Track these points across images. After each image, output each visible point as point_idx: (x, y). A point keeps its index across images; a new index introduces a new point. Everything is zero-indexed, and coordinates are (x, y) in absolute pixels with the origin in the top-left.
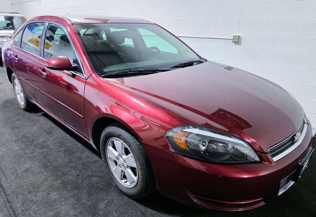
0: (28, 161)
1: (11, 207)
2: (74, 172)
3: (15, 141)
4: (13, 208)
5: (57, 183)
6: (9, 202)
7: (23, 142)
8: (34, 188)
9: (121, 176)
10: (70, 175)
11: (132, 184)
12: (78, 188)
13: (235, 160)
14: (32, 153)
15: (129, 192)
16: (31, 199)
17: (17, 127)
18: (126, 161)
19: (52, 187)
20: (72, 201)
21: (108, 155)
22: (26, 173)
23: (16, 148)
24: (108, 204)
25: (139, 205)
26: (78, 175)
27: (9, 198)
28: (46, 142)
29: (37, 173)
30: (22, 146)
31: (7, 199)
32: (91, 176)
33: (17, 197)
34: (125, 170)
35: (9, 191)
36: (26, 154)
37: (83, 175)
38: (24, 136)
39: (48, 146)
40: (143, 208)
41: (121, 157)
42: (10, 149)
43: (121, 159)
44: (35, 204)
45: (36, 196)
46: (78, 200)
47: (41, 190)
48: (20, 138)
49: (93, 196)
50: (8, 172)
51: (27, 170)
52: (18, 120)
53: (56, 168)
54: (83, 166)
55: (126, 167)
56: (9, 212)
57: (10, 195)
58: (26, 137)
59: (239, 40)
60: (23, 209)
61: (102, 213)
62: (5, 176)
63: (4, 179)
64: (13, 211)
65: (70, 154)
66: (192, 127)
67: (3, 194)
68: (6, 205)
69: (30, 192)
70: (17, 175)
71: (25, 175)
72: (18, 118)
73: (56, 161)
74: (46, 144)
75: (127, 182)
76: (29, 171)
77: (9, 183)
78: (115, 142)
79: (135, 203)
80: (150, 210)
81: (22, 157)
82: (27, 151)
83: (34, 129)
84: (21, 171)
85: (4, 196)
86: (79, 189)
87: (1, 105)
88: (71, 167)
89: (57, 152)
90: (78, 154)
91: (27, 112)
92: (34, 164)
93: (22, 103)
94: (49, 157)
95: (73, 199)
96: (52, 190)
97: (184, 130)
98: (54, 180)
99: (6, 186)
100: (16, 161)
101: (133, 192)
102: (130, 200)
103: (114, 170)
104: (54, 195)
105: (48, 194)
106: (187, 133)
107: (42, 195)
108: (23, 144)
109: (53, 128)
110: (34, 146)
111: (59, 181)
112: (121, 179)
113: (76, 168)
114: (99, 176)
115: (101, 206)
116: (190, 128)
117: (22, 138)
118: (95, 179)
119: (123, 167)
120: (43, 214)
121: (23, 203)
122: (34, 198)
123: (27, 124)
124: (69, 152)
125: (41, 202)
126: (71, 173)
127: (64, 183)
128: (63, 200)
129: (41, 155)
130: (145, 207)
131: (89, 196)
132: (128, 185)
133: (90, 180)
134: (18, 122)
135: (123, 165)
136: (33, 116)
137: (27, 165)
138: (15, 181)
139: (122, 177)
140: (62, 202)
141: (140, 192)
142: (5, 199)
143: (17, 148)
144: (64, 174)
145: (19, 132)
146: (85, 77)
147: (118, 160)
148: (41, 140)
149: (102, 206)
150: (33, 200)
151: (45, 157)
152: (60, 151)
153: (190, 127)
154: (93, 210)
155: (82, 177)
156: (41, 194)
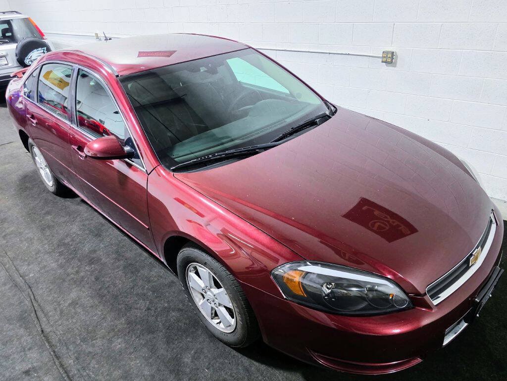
0: (74, 286)
1: (62, 365)
2: (142, 304)
3: (50, 253)
4: (65, 366)
5: (121, 323)
6: (58, 358)
7: (61, 254)
8: (89, 334)
9: (212, 314)
10: (137, 309)
11: (229, 328)
12: (151, 330)
14: (77, 272)
15: (225, 338)
16: (87, 351)
17: (49, 227)
18: (216, 296)
19: (113, 330)
20: (145, 352)
21: (190, 283)
22: (74, 308)
23: (53, 264)
24: (196, 355)
25: (240, 355)
26: (149, 309)
27: (56, 350)
28: (95, 251)
29: (90, 307)
30: (60, 261)
31: (54, 352)
32: (167, 310)
33: (68, 348)
34: (216, 308)
35: (54, 339)
36: (68, 275)
37: (156, 309)
38: (61, 243)
39: (99, 260)
40: (246, 361)
41: (209, 289)
42: (45, 267)
43: (209, 293)
44: (93, 358)
45: (93, 346)
46: (153, 350)
47: (99, 336)
48: (56, 246)
49: (174, 344)
50: (48, 308)
51: (74, 304)
52: (48, 213)
53: (116, 297)
54: (154, 292)
55: (218, 305)
56: (60, 373)
57: (56, 346)
58: (64, 244)
59: (393, 59)
60: (79, 367)
61: (188, 370)
62: (46, 315)
63: (44, 319)
64: (66, 372)
65: (132, 273)
66: (310, 263)
67: (47, 344)
68: (55, 363)
69: (84, 340)
70: (62, 312)
71: (73, 311)
72: (47, 209)
73: (114, 285)
74: (94, 255)
75: (220, 322)
76: (77, 304)
77: (52, 326)
78: (200, 269)
79: (234, 352)
80: (257, 364)
81: (64, 280)
82: (70, 270)
83: (75, 228)
84: (67, 305)
85: (48, 347)
86: (153, 333)
87: (17, 186)
88: (137, 295)
89: (114, 269)
90: (145, 272)
91: (58, 198)
92: (83, 292)
93: (50, 184)
94: (103, 279)
95: (146, 349)
96: (115, 336)
97: (299, 269)
98: (116, 319)
99: (48, 330)
100: (56, 287)
101: (232, 339)
102: (228, 349)
103: (200, 304)
104: (118, 344)
105: (110, 341)
106: (304, 273)
107: (101, 344)
108: (62, 257)
109: (103, 225)
110: (79, 261)
111: (123, 320)
112: (212, 319)
113: (144, 296)
114: (180, 310)
115: (186, 360)
116: (307, 265)
117: (58, 246)
118: (173, 314)
119: (213, 303)
120: (108, 375)
121: (77, 359)
122: (90, 349)
123: (62, 219)
124: (131, 268)
125: (101, 356)
126: (139, 305)
127: (129, 323)
128: (132, 350)
129: (91, 275)
130: (249, 360)
131: (168, 343)
132: (223, 328)
133: (167, 316)
134: (49, 217)
135: (213, 301)
136: (70, 203)
137: (73, 295)
138: (60, 322)
139: (213, 315)
140: (131, 353)
141: (241, 342)
142: (52, 353)
143: (54, 265)
144: (129, 308)
145: (53, 236)
146: (146, 171)
147: (206, 293)
148: (87, 248)
149: (187, 359)
150: (90, 352)
151: (97, 279)
152: (118, 268)
153: (308, 263)
154: (175, 366)
155: (155, 312)
156: (99, 342)
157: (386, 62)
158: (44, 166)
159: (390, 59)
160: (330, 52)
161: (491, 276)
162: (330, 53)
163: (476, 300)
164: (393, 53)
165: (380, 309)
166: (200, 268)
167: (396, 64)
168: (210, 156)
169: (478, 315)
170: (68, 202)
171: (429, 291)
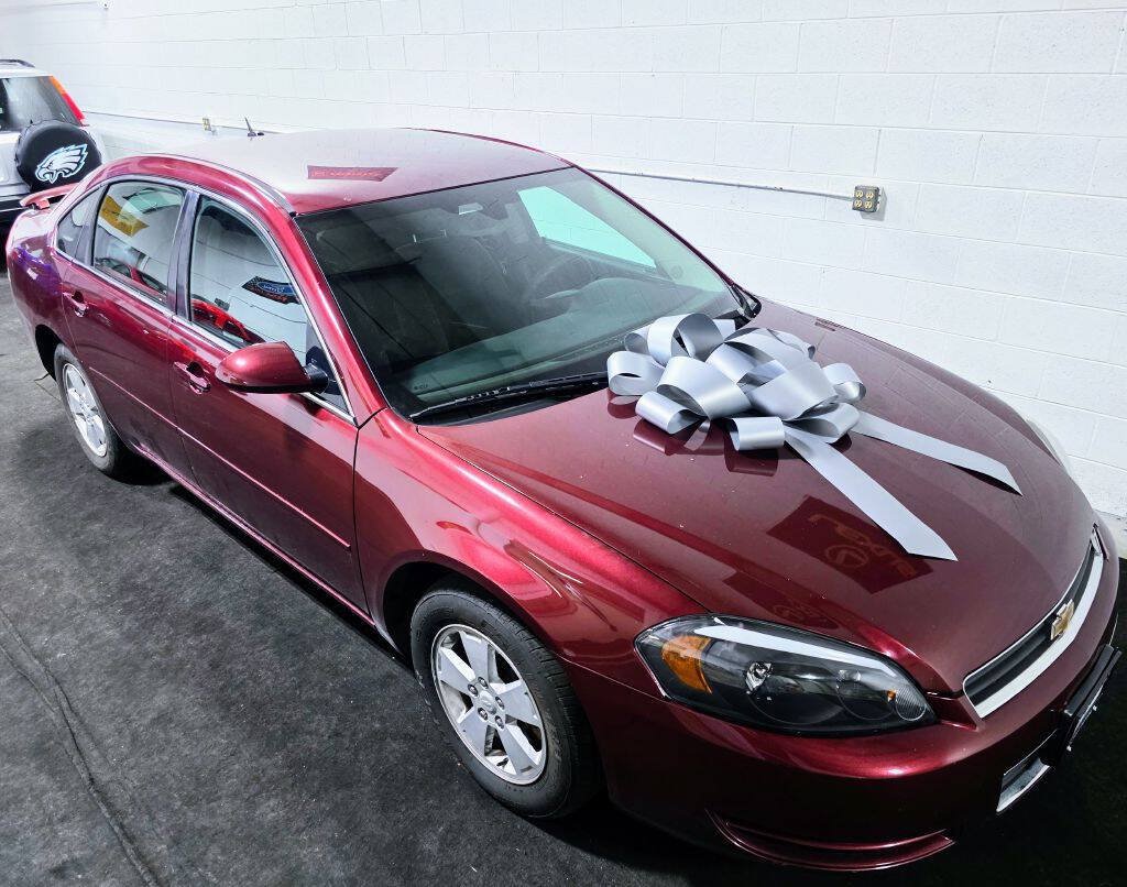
0: (161, 681)
1: (140, 856)
2: (322, 724)
3: (100, 606)
4: (148, 859)
5: (274, 764)
6: (131, 839)
7: (128, 609)
8: (202, 788)
9: (487, 743)
10: (310, 733)
11: (527, 773)
12: (343, 779)
13: (858, 722)
14: (168, 650)
15: (516, 798)
16: (197, 825)
17: (97, 549)
18: (504, 700)
19: (258, 779)
20: (330, 827)
21: (439, 673)
22: (165, 730)
23: (111, 632)
24: (450, 837)
25: (548, 838)
26: (337, 734)
27: (126, 822)
28: (206, 605)
29: (201, 728)
30: (126, 625)
31: (122, 827)
32: (379, 737)
33: (152, 819)
34: (499, 728)
35: (121, 799)
36: (147, 656)
37: (354, 734)
38: (127, 585)
39: (217, 624)
40: (563, 850)
41: (486, 685)
42: (91, 637)
43: (484, 693)
44: (213, 841)
45: (212, 813)
46: (351, 825)
47: (224, 792)
48: (115, 590)
49: (397, 811)
50: (104, 729)
51: (163, 719)
52: (93, 517)
53: (258, 706)
54: (347, 697)
55: (504, 719)
56: (139, 873)
57: (126, 813)
58: (135, 587)
59: (876, 203)
60: (181, 860)
61: (432, 869)
62: (98, 744)
63: (95, 754)
64: (151, 871)
65: (296, 653)
66: (721, 619)
67: (104, 809)
68: (124, 850)
69: (190, 801)
70: (135, 738)
71: (162, 735)
72: (92, 507)
73: (256, 680)
74: (207, 614)
75: (505, 762)
76: (171, 720)
77: (114, 769)
78: (464, 637)
79: (536, 831)
80: (588, 857)
81: (137, 668)
82: (150, 645)
83: (158, 552)
84: (146, 722)
85: (108, 816)
86: (348, 786)
87: (18, 453)
88: (309, 701)
89: (253, 645)
90: (325, 652)
91: (116, 484)
92: (184, 694)
93: (98, 449)
94: (229, 667)
95: (334, 823)
96: (260, 793)
97: (697, 631)
98: (261, 755)
99: (105, 779)
100: (119, 683)
101: (532, 798)
102: (521, 823)
103: (459, 721)
104: (270, 810)
105: (251, 803)
106: (707, 642)
107: (230, 810)
108: (132, 615)
109: (224, 547)
110: (171, 623)
111: (279, 758)
112: (486, 754)
113: (324, 706)
114: (407, 737)
115: (427, 846)
116: (714, 624)
117: (121, 590)
118: (394, 745)
119: (491, 717)
120: (248, 878)
121: (176, 842)
122: (206, 822)
123: (128, 533)
124: (293, 644)
125: (231, 835)
126: (313, 726)
127: (293, 764)
128: (303, 825)
129: (200, 656)
130: (572, 848)
131: (384, 809)
132: (511, 776)
133: (380, 750)
134: (97, 526)
135: (494, 712)
136: (143, 497)
137: (161, 700)
138: (132, 761)
139: (490, 746)
140: (299, 831)
141: (553, 803)
142: (117, 829)
143: (113, 633)
144: (292, 731)
145: (108, 569)
146: (355, 419)
147: (476, 693)
148: (188, 597)
149: (429, 845)
150: (205, 828)
151: (214, 665)
152: (263, 641)
153: (716, 620)
154: (403, 857)
155: (352, 741)
156: (226, 806)
157: (861, 209)
158: (89, 410)
159: (869, 203)
160: (741, 183)
161: (1095, 664)
162: (739, 186)
163: (1066, 711)
164: (877, 190)
165: (867, 723)
166: (468, 636)
167: (884, 213)
168: (496, 392)
169: (1069, 748)
170: (140, 494)
171: (968, 688)
